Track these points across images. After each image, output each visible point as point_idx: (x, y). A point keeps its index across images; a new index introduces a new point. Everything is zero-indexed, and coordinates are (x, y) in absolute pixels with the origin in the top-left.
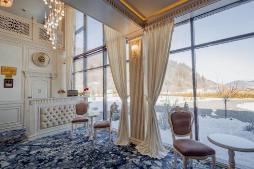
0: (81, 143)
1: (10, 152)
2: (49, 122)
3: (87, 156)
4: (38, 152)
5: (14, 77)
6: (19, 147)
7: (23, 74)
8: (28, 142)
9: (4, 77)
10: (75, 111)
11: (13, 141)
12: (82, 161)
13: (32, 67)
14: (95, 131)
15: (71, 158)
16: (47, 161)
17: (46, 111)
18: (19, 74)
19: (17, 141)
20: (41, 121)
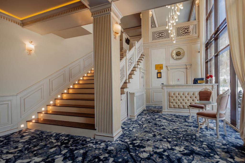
0: (190, 126)
1: (150, 115)
2: (175, 104)
3: (182, 135)
4: (160, 120)
5: (162, 71)
6: (155, 115)
7: (167, 68)
8: (161, 114)
9: (157, 71)
10: (198, 98)
11: (156, 111)
12: (175, 135)
13: (172, 62)
14: (197, 117)
15: (171, 131)
16: (158, 126)
17: (173, 95)
18: (164, 68)
19: (158, 112)
20: (169, 102)
